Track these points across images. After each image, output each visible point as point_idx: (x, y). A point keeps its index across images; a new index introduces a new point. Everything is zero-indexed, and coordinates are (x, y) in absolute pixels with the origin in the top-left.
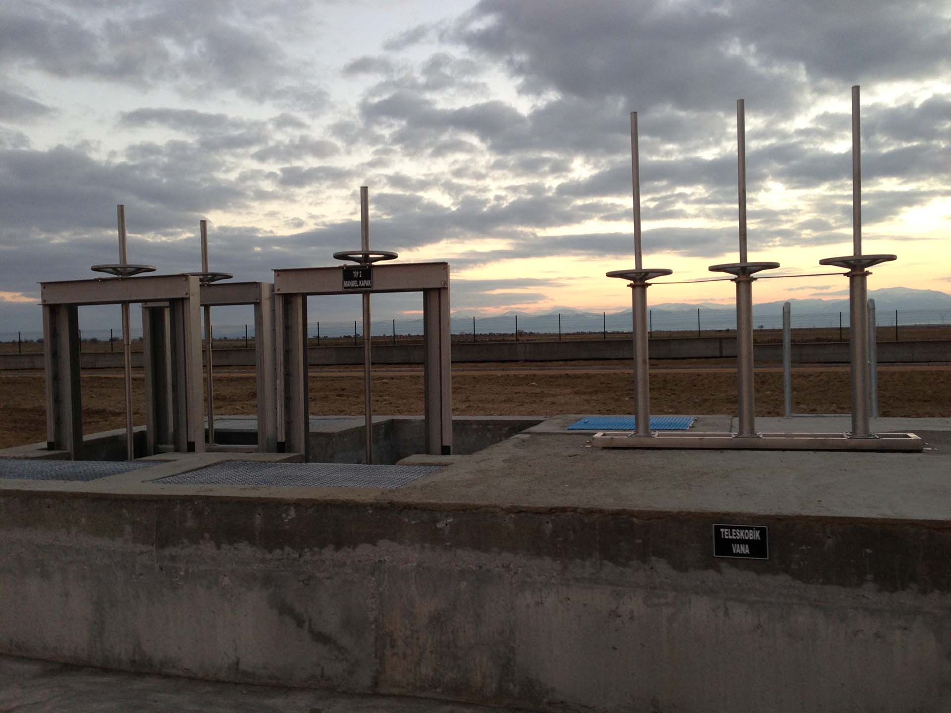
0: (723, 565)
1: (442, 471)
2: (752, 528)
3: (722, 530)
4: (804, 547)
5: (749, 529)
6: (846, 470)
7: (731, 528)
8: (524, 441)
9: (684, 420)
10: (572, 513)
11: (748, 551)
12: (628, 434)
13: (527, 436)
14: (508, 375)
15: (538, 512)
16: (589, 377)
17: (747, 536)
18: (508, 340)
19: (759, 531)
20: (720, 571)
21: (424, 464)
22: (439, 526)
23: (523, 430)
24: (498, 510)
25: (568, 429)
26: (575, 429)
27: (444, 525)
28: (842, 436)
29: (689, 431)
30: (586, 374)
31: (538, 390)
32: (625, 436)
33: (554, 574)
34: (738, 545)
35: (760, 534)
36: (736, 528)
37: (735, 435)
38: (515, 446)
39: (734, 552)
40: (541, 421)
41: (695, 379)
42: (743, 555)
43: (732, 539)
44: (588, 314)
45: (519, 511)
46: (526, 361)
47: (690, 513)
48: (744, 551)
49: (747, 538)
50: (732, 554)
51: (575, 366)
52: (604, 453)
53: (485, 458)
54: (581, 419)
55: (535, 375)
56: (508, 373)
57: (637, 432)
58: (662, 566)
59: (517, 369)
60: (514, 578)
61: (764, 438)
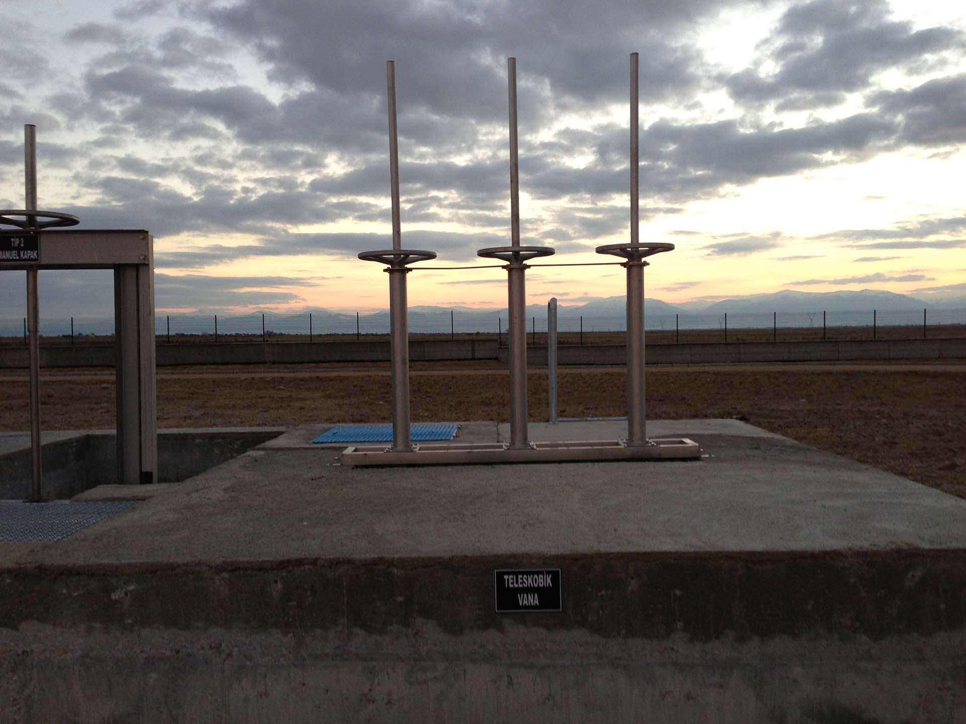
0: (506, 622)
1: (134, 509)
2: (542, 573)
3: (506, 577)
4: (604, 592)
5: (538, 573)
6: (631, 485)
7: (517, 574)
8: (256, 461)
9: (447, 428)
10: (310, 567)
11: (537, 602)
12: (385, 448)
13: (262, 453)
14: (253, 379)
15: (262, 568)
16: (341, 379)
17: (536, 583)
18: (255, 341)
19: (550, 576)
20: (501, 629)
21: (112, 500)
22: (114, 596)
23: (257, 444)
24: (204, 568)
25: (314, 443)
26: (322, 443)
27: (123, 595)
28: (617, 444)
29: (454, 441)
30: (339, 376)
31: (286, 394)
32: (382, 450)
33: (285, 652)
34: (525, 595)
35: (551, 580)
36: (523, 573)
37: (506, 446)
38: (244, 467)
39: (521, 604)
40: (282, 433)
41: (449, 382)
42: (531, 607)
43: (519, 588)
44: (340, 315)
45: (234, 568)
46: (274, 363)
47: (466, 557)
48: (532, 601)
49: (536, 585)
50: (517, 606)
51: (327, 368)
52: (356, 474)
53: (201, 486)
54: (330, 429)
55: (282, 378)
56: (253, 375)
57: (395, 446)
58: (430, 630)
59: (264, 372)
60: (227, 661)
61: (537, 449)
